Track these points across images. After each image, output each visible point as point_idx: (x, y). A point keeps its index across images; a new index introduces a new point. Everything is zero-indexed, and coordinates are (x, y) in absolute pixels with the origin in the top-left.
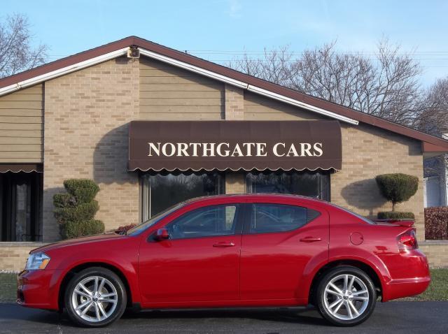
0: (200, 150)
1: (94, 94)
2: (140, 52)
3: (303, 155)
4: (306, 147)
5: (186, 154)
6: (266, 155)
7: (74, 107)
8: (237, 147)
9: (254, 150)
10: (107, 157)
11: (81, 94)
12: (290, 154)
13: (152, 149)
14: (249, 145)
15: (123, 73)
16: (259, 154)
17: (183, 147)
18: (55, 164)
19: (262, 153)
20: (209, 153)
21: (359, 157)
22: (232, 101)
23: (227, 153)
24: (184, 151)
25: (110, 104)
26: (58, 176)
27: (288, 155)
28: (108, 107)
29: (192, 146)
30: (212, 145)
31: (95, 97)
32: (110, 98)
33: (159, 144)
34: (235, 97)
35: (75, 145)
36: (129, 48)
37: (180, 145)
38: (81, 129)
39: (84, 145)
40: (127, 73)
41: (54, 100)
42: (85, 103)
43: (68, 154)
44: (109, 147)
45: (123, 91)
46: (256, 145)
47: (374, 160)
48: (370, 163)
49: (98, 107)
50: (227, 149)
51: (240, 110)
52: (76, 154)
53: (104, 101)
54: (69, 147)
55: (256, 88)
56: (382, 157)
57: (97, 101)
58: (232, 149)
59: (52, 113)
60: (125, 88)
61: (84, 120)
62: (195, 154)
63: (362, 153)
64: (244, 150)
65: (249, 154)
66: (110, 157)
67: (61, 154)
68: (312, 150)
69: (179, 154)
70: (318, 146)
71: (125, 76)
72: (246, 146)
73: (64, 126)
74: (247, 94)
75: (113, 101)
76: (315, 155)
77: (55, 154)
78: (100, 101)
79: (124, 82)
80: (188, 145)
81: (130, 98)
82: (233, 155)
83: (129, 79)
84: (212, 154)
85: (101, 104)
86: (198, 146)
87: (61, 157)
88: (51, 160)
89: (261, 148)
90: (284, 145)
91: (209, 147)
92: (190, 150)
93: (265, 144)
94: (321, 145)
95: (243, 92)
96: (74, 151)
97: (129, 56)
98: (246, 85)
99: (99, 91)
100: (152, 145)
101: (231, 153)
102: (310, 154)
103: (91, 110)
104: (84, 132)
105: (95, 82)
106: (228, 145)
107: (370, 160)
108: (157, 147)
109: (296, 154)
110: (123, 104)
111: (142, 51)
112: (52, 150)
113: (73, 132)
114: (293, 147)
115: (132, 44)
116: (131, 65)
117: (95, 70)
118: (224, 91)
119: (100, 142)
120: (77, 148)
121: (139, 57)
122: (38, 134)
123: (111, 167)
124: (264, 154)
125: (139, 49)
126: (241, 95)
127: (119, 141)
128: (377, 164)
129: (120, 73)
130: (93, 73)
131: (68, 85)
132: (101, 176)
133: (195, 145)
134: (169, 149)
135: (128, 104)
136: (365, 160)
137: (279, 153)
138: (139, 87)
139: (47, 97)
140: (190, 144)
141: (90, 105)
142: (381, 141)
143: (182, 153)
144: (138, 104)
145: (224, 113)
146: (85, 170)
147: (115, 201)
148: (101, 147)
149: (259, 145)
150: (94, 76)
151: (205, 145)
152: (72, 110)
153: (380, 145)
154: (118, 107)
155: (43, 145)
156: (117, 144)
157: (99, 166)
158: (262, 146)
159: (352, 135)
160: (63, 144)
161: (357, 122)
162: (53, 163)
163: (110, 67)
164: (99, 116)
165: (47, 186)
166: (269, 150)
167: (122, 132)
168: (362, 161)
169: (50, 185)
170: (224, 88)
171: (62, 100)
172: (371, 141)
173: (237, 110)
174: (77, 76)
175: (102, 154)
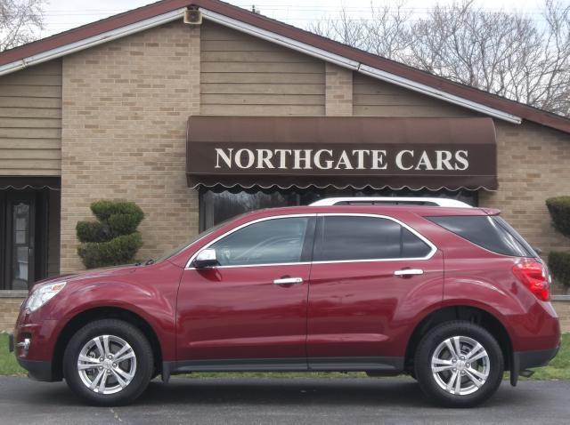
0: (290, 159)
1: (135, 77)
2: (201, 16)
3: (439, 167)
4: (444, 156)
5: (270, 166)
6: (385, 168)
7: (105, 95)
8: (344, 155)
9: (368, 159)
10: (154, 169)
11: (116, 76)
12: (421, 166)
13: (220, 157)
14: (361, 153)
15: (178, 45)
16: (375, 166)
17: (265, 155)
18: (79, 177)
19: (379, 165)
20: (302, 163)
22: (336, 88)
23: (330, 164)
24: (267, 161)
25: (158, 91)
26: (83, 196)
27: (418, 168)
28: (157, 95)
29: (279, 153)
30: (308, 153)
31: (134, 81)
32: (158, 81)
33: (231, 150)
34: (340, 83)
35: (107, 151)
36: (186, 9)
37: (260, 152)
38: (116, 127)
39: (121, 150)
40: (183, 45)
41: (76, 85)
42: (121, 89)
43: (97, 164)
44: (156, 154)
45: (177, 72)
46: (371, 153)
47: (542, 175)
48: (536, 180)
49: (140, 95)
50: (330, 158)
51: (347, 101)
52: (107, 164)
53: (149, 86)
54: (97, 153)
55: (371, 69)
56: (555, 171)
57: (139, 86)
58: (336, 158)
59: (72, 104)
60: (179, 68)
61: (121, 114)
62: (283, 165)
63: (526, 166)
64: (354, 160)
65: (361, 166)
66: (159, 169)
67: (86, 163)
68: (453, 161)
69: (260, 166)
70: (462, 155)
71: (180, 49)
72: (357, 153)
73: (91, 122)
74: (356, 75)
75: (162, 86)
76: (457, 168)
77: (76, 163)
78: (144, 86)
79: (179, 59)
80: (273, 152)
81: (187, 82)
82: (337, 168)
83: (186, 54)
84: (308, 166)
85: (145, 90)
86: (287, 153)
87: (87, 168)
88: (73, 172)
89: (379, 157)
90: (412, 153)
91: (303, 155)
92: (275, 160)
93: (384, 152)
94: (466, 153)
95: (351, 76)
96: (106, 159)
97: (186, 22)
98: (357, 64)
99: (141, 72)
100: (220, 152)
101: (334, 165)
102: (449, 167)
103: (131, 99)
104: (120, 132)
105: (136, 58)
106: (331, 152)
107: (537, 176)
108: (228, 155)
109: (429, 167)
110: (177, 91)
111: (205, 13)
112: (73, 158)
113: (103, 132)
114: (425, 156)
115: (190, 3)
116: (188, 34)
117: (136, 40)
118: (324, 74)
119: (144, 146)
120: (111, 154)
121: (200, 22)
122: (53, 134)
123: (159, 182)
124: (383, 166)
125: (200, 10)
126: (348, 79)
127: (170, 146)
128: (548, 181)
129: (171, 46)
130: (133, 45)
131: (96, 62)
132: (145, 196)
133: (283, 153)
134: (245, 158)
135: (185, 91)
136: (530, 175)
137: (404, 165)
138: (198, 66)
139: (66, 81)
140: (276, 151)
141: (129, 92)
142: (555, 148)
143: (264, 164)
144: (198, 91)
145: (324, 105)
146: (122, 187)
147: (165, 233)
148: (145, 154)
149: (375, 153)
150: (135, 49)
151: (297, 153)
152: (102, 99)
153: (553, 153)
154: (170, 95)
155: (60, 149)
156: (168, 150)
157: (142, 182)
158: (379, 154)
159: (512, 139)
160: (89, 149)
161: (519, 119)
162: (74, 176)
163: (158, 37)
164: (141, 109)
165: (66, 210)
166: (390, 160)
167: (175, 132)
168: (525, 176)
169: (70, 209)
170: (325, 69)
171: (88, 85)
172: (539, 148)
173: (343, 102)
174: (111, 49)
175: (147, 164)
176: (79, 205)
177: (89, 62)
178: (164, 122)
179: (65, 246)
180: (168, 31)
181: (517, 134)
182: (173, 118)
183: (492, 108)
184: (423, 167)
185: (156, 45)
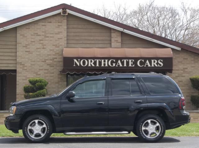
0: (100, 63)
1: (43, 34)
2: (68, 12)
3: (153, 66)
4: (154, 62)
5: (93, 65)
6: (134, 66)
7: (33, 40)
8: (119, 62)
9: (128, 63)
10: (50, 67)
11: (36, 33)
12: (146, 65)
13: (75, 62)
15: (58, 22)
16: (130, 65)
17: (91, 61)
18: (23, 70)
19: (132, 65)
20: (105, 64)
21: (180, 67)
22: (115, 37)
23: (114, 65)
24: (92, 63)
25: (51, 39)
26: (24, 76)
27: (145, 66)
28: (51, 40)
29: (96, 61)
30: (106, 61)
31: (43, 35)
32: (51, 35)
33: (79, 60)
34: (117, 36)
35: (33, 60)
36: (61, 10)
38: (36, 52)
39: (38, 60)
40: (60, 22)
41: (22, 37)
42: (38, 38)
43: (30, 65)
44: (51, 61)
46: (129, 61)
47: (188, 68)
48: (186, 70)
49: (45, 40)
50: (114, 63)
51: (119, 42)
52: (33, 65)
53: (48, 37)
54: (30, 61)
55: (128, 31)
56: (193, 67)
57: (45, 37)
58: (116, 62)
59: (21, 43)
60: (59, 31)
61: (38, 47)
62: (98, 65)
63: (182, 65)
64: (123, 63)
65: (125, 65)
66: (52, 67)
67: (26, 65)
68: (157, 63)
69: (89, 65)
70: (160, 61)
71: (60, 24)
72: (124, 61)
73: (27, 50)
74: (122, 33)
75: (53, 37)
76: (159, 66)
77: (23, 65)
79: (59, 27)
81: (62, 36)
83: (62, 26)
84: (106, 65)
85: (47, 38)
86: (99, 61)
87: (26, 66)
88: (21, 68)
89: (131, 62)
90: (143, 61)
91: (104, 61)
92: (95, 63)
93: (133, 60)
94: (162, 60)
96: (33, 63)
97: (62, 14)
98: (123, 29)
99: (46, 32)
100: (75, 60)
101: (116, 65)
102: (156, 66)
103: (42, 42)
104: (38, 53)
105: (44, 27)
106: (114, 60)
107: (186, 68)
109: (149, 66)
110: (58, 39)
111: (69, 11)
112: (21, 63)
113: (32, 53)
114: (147, 62)
115: (63, 8)
116: (62, 19)
117: (43, 21)
118: (111, 32)
119: (47, 58)
120: (34, 61)
121: (67, 14)
122: (13, 54)
123: (52, 71)
124: (133, 65)
125: (67, 10)
126: (120, 34)
127: (56, 58)
128: (190, 70)
129: (56, 22)
130: (42, 22)
131: (29, 28)
132: (47, 76)
133: (98, 61)
134: (84, 63)
135: (61, 39)
136: (184, 68)
137: (140, 65)
138: (66, 30)
139: (18, 35)
140: (95, 60)
141: (41, 39)
142: (193, 59)
143: (91, 65)
144: (66, 39)
145: (111, 44)
146: (39, 73)
147: (55, 89)
148: (47, 61)
149: (130, 61)
150: (43, 24)
151: (103, 61)
152: (31, 42)
153: (192, 60)
154: (56, 40)
155: (16, 60)
156: (55, 60)
157: (46, 71)
158: (132, 61)
159: (177, 55)
160: (27, 60)
161: (180, 48)
162: (21, 69)
163: (51, 20)
164: (46, 45)
165: (19, 82)
166: (135, 63)
167: (58, 53)
168: (182, 69)
169: (20, 81)
170: (111, 31)
171: (26, 37)
172: (187, 59)
173: (118, 42)
174: (34, 24)
175: (48, 65)
176: (23, 80)
177: (26, 28)
178: (54, 50)
179: (18, 95)
180: (55, 18)
181: (179, 54)
182: (57, 49)
183: (171, 45)
184: (147, 66)
185: (51, 22)
